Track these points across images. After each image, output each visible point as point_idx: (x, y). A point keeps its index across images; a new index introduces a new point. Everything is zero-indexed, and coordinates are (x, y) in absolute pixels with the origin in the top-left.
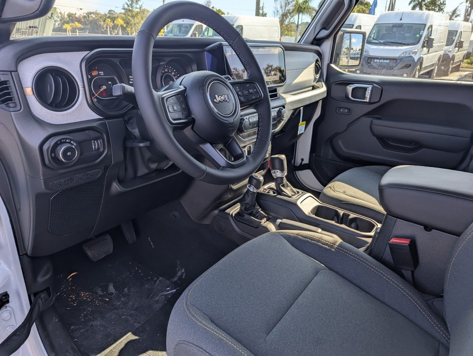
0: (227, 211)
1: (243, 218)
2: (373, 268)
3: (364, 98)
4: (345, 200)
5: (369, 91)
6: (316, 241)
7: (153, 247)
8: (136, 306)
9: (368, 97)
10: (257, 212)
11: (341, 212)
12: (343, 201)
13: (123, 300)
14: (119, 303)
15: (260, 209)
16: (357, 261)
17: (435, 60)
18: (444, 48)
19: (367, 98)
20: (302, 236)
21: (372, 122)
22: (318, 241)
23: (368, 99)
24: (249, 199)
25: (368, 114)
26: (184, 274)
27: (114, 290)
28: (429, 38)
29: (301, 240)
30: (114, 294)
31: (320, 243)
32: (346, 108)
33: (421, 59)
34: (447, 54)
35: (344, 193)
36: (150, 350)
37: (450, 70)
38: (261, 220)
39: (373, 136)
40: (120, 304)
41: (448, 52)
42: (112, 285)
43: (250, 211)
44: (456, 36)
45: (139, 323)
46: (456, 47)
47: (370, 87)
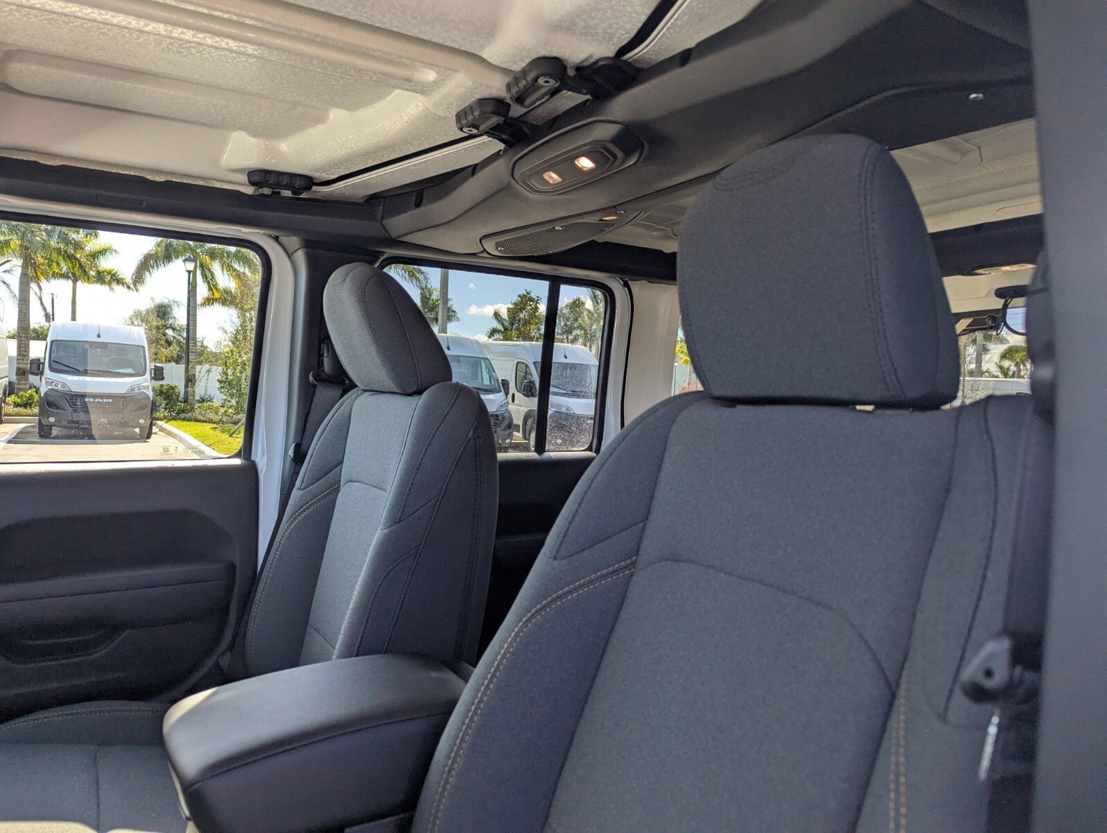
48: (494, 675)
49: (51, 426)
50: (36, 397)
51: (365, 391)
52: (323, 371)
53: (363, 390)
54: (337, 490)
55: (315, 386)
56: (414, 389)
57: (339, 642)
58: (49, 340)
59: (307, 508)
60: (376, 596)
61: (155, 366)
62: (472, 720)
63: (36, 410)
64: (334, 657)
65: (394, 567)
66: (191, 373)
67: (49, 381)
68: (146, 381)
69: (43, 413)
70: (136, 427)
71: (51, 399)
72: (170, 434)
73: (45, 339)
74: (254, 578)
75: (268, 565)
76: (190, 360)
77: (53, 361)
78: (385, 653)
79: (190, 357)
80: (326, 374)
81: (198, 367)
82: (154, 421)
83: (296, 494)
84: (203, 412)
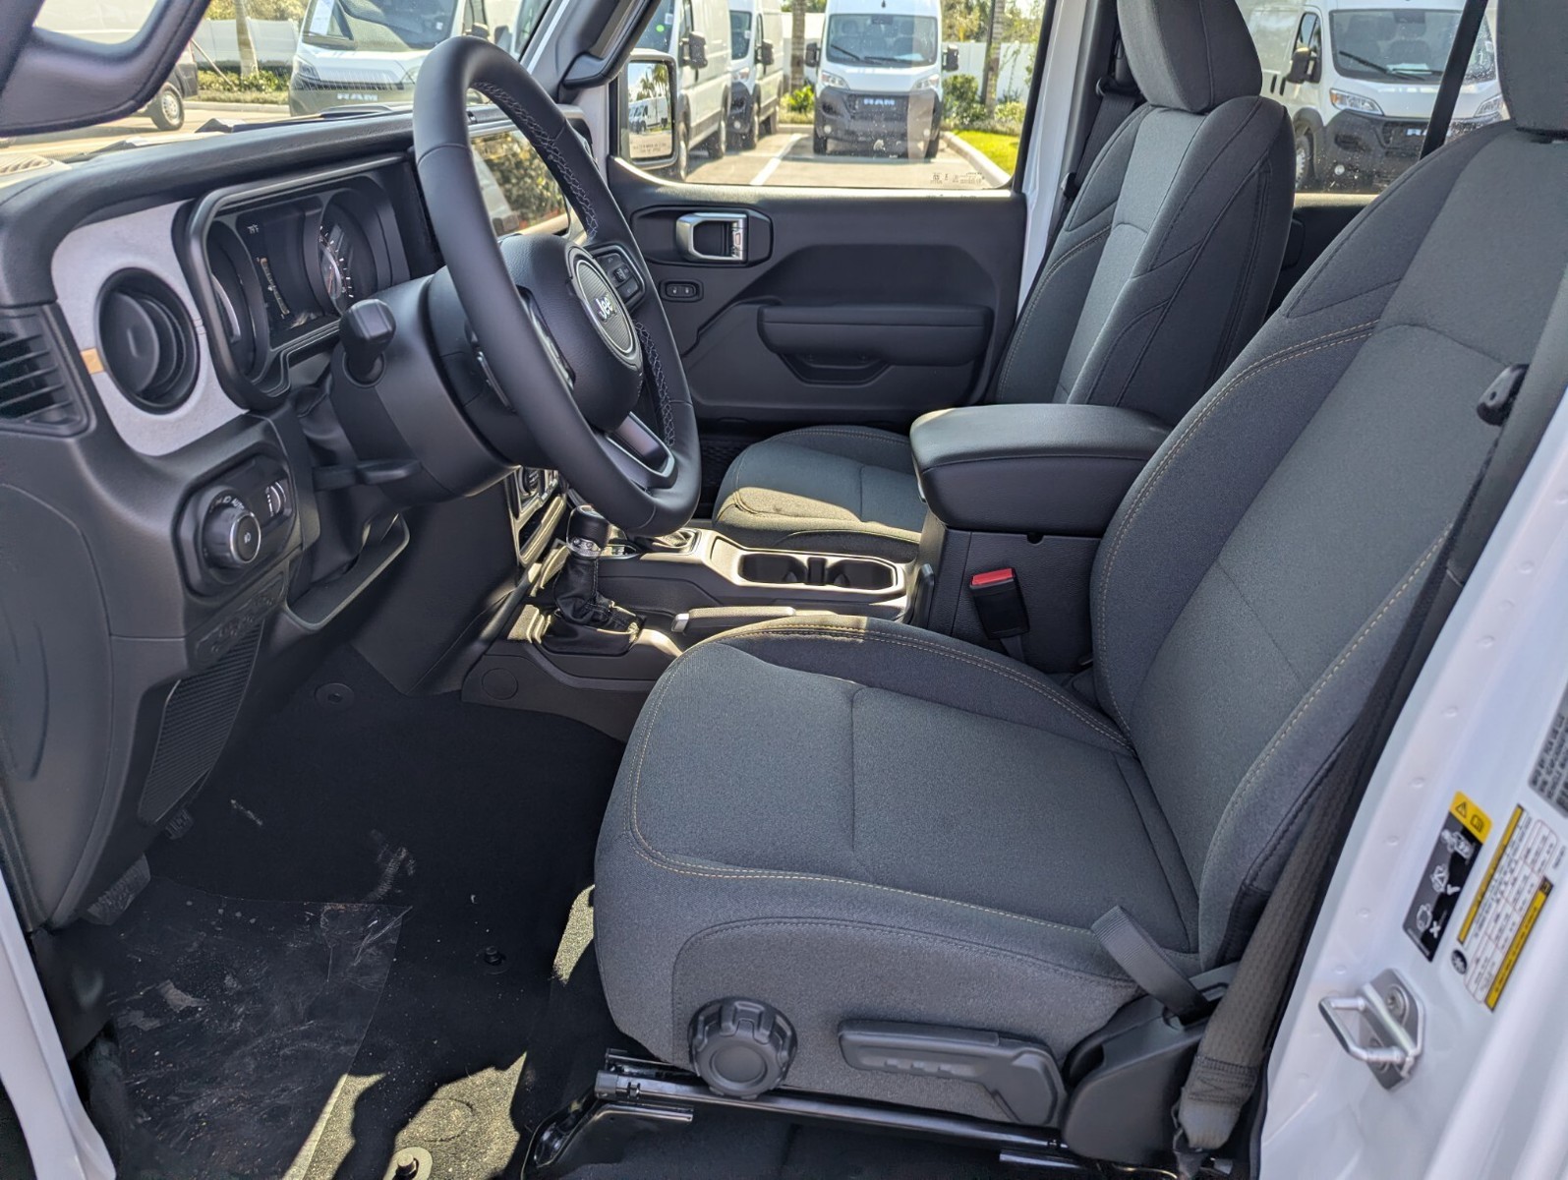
0: (514, 634)
1: (576, 639)
2: (953, 653)
3: (729, 250)
4: (795, 529)
5: (741, 231)
6: (814, 633)
7: (260, 823)
8: (301, 1009)
9: (741, 247)
10: (607, 612)
11: (803, 558)
12: (792, 532)
13: (243, 1012)
14: (239, 1024)
15: (613, 603)
16: (917, 648)
17: (716, 107)
18: (730, 65)
19: (737, 249)
20: (777, 632)
21: (760, 315)
22: (820, 631)
23: (741, 253)
24: (583, 581)
25: (746, 295)
26: (411, 862)
27: (190, 997)
28: (691, 37)
29: (778, 642)
30: (200, 1009)
31: (825, 634)
32: (684, 284)
33: (685, 102)
34: (740, 84)
35: (778, 511)
36: (440, 1085)
37: (756, 132)
38: (626, 630)
39: (768, 351)
40: (242, 1024)
41: (742, 77)
42: (172, 985)
43: (590, 614)
44: (750, 28)
45: (349, 1042)
46: (756, 61)
47: (739, 220)
48: (1196, 425)
49: (827, 137)
50: (812, 97)
51: (1155, 106)
52: (1114, 77)
53: (1152, 106)
54: (1107, 233)
55: (1101, 98)
56: (1204, 106)
57: (1074, 389)
58: (829, 11)
59: (1072, 253)
60: (1114, 349)
61: (949, 49)
62: (1166, 462)
63: (811, 115)
64: (1068, 401)
65: (1137, 321)
66: (993, 56)
67: (828, 75)
68: (934, 71)
69: (820, 121)
70: (919, 141)
71: (828, 100)
72: (959, 151)
73: (823, 10)
74: (1013, 324)
75: (1025, 315)
76: (994, 36)
77: (832, 46)
78: (1118, 406)
79: (994, 31)
80: (1116, 82)
81: (1004, 46)
82: (941, 133)
83: (1063, 235)
84: (1004, 119)
